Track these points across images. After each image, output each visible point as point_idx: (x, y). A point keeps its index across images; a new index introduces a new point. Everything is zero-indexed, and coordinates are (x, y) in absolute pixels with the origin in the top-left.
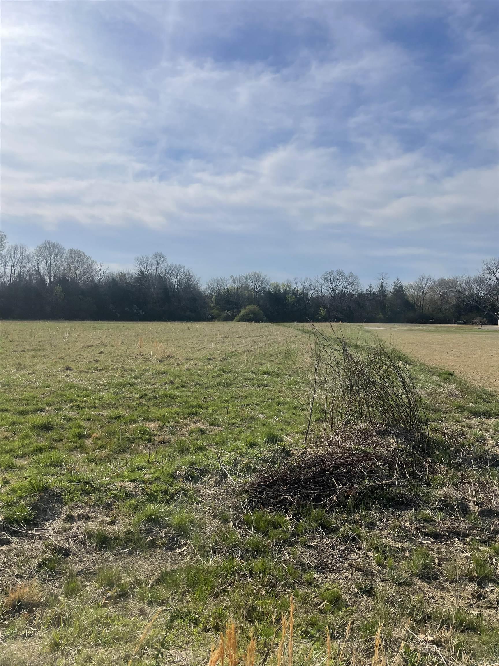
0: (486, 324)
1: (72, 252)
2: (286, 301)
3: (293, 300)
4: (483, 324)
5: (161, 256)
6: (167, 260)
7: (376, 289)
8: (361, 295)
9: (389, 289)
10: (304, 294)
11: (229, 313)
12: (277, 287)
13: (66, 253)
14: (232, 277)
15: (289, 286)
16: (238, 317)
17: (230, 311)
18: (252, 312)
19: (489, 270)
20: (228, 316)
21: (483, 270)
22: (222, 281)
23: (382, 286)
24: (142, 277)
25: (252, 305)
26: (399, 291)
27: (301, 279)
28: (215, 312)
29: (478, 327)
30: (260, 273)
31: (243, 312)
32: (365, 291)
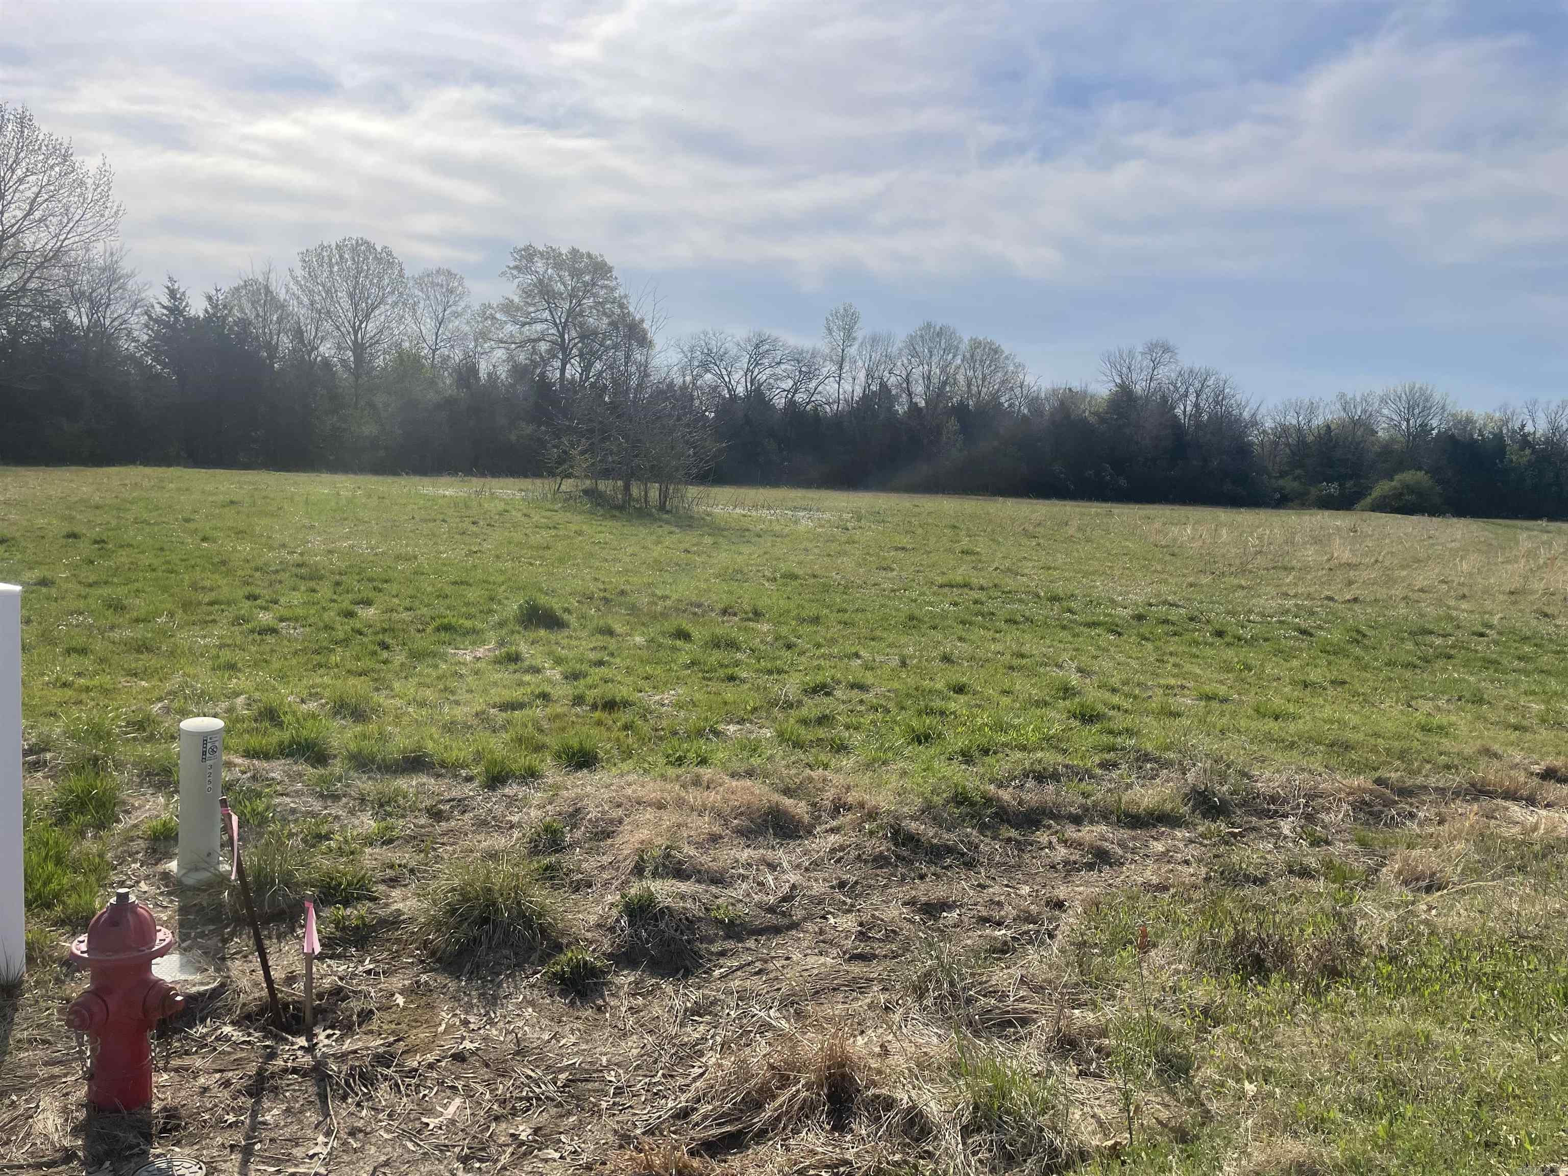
1: (976, 344)
2: (1502, 462)
3: (1525, 459)
5: (1166, 349)
6: (1178, 357)
10: (1554, 443)
11: (1333, 489)
13: (964, 346)
14: (1343, 395)
16: (1368, 500)
17: (1336, 485)
18: (1409, 488)
20: (1330, 496)
22: (1312, 409)
25: (1412, 472)
27: (1549, 403)
28: (1289, 484)
30: (1430, 388)
31: (1382, 488)
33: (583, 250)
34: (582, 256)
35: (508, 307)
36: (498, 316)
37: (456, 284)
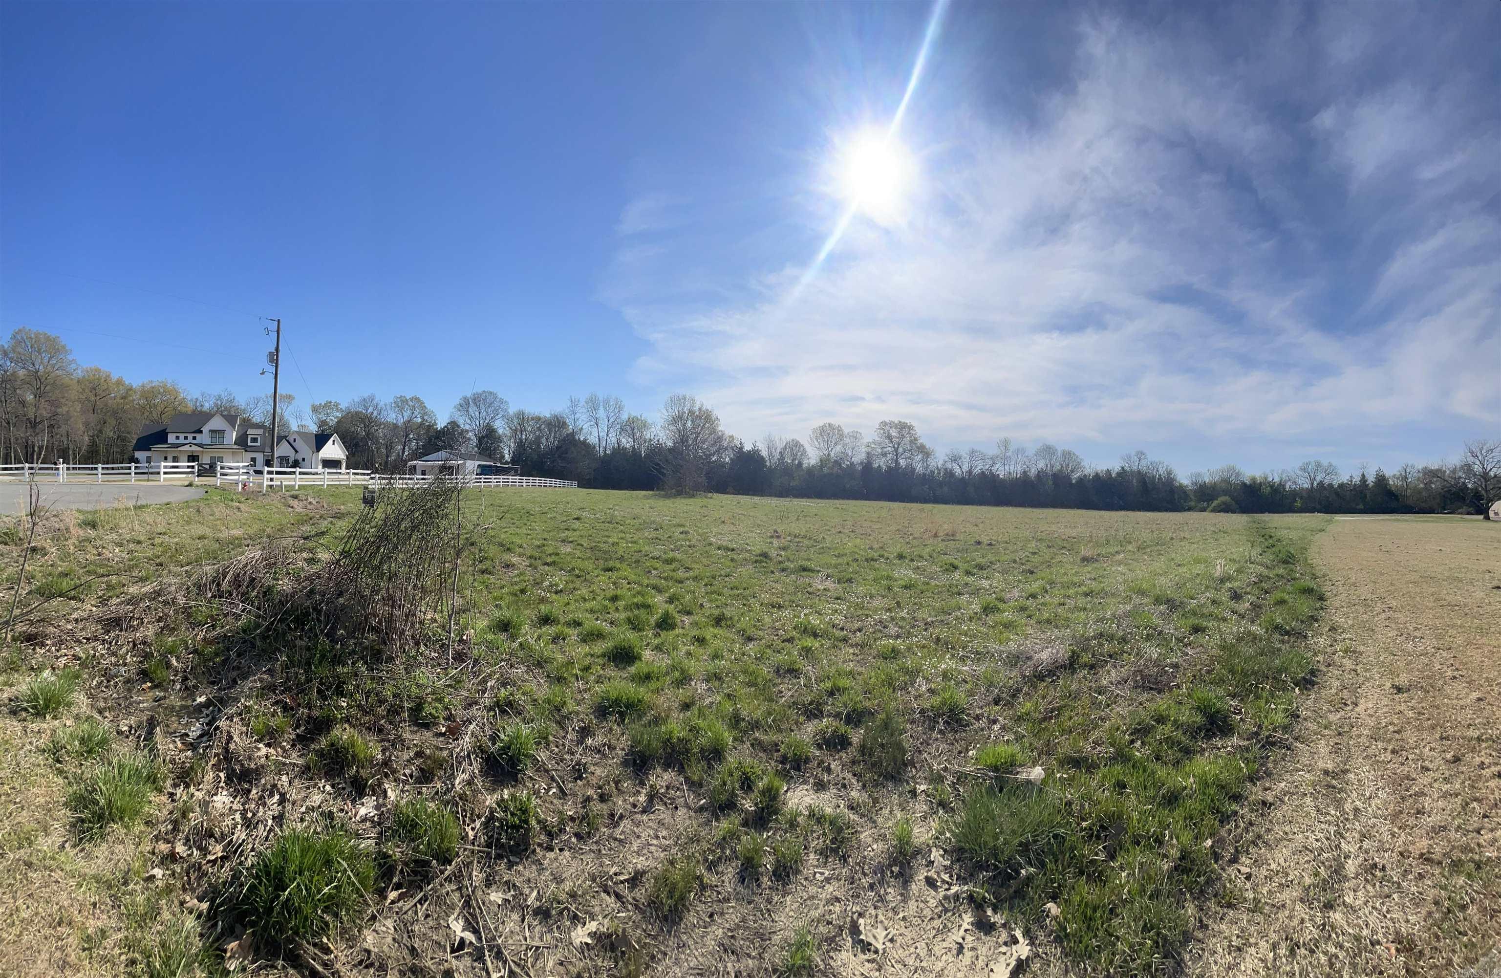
0: (1472, 514)
2: (1261, 492)
3: (1268, 491)
4: (1469, 513)
5: (1142, 453)
6: (1149, 457)
7: (1357, 479)
8: (1341, 486)
9: (1371, 479)
10: (1282, 485)
12: (1254, 479)
14: (1210, 471)
15: (1266, 478)
16: (1210, 508)
17: (1204, 503)
18: (1224, 503)
19: (1472, 452)
20: (1204, 507)
21: (1465, 453)
23: (1363, 475)
24: (1123, 473)
25: (1226, 497)
26: (1381, 480)
27: (1278, 470)
29: (1459, 516)
31: (1215, 504)
32: (1346, 481)
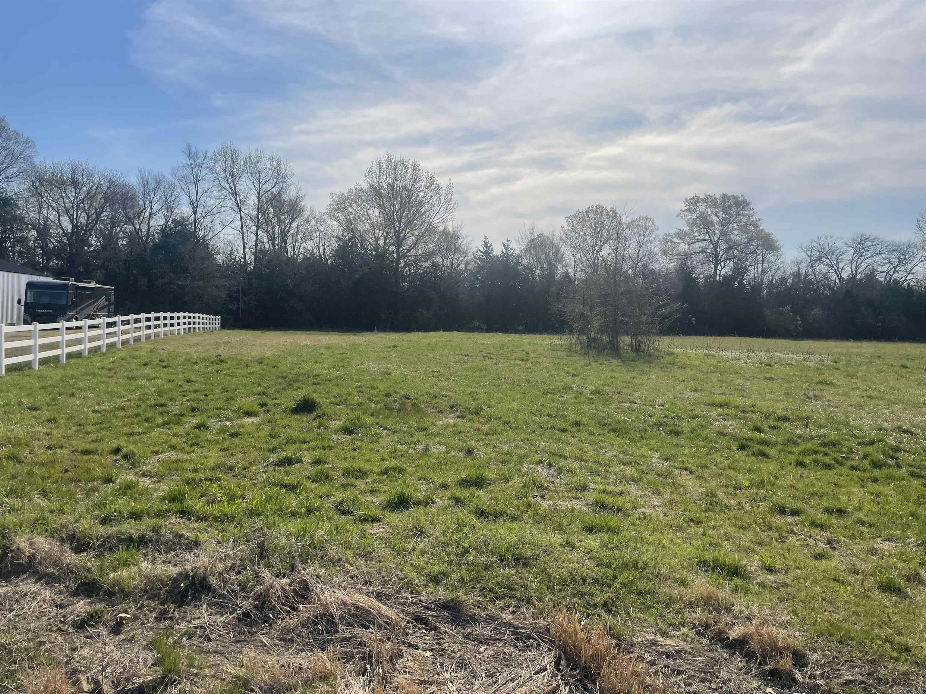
33: (729, 195)
34: (729, 198)
35: (680, 234)
36: (674, 240)
37: (650, 224)
